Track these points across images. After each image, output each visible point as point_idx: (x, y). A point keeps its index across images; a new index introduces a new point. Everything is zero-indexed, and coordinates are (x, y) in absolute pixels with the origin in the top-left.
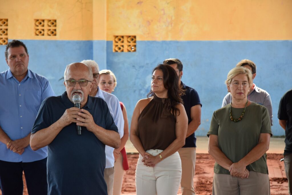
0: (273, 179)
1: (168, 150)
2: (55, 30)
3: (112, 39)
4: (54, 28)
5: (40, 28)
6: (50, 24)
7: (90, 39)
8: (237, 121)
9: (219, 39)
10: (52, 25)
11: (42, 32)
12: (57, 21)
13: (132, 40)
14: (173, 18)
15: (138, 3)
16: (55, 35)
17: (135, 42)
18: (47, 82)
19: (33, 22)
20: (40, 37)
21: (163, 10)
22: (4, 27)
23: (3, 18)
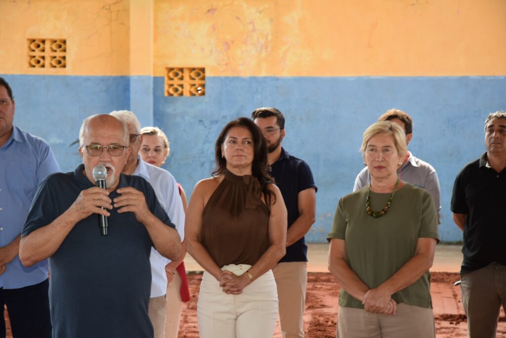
0: (441, 316)
1: (261, 264)
2: (64, 58)
3: (163, 73)
4: (62, 54)
5: (38, 53)
6: (54, 47)
7: (124, 74)
8: (378, 215)
9: (348, 73)
10: (58, 50)
11: (42, 61)
12: (67, 42)
13: (198, 75)
14: (270, 38)
15: (209, 11)
16: (64, 66)
17: (203, 78)
18: (47, 149)
19: (26, 44)
20: (38, 71)
21: (252, 23)
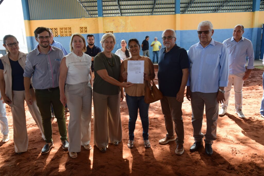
2: (87, 30)
4: (86, 30)
5: (82, 30)
7: (98, 33)
9: (140, 31)
12: (87, 28)
14: (125, 25)
15: (113, 20)
16: (87, 32)
19: (79, 28)
20: (82, 33)
21: (121, 22)
22: (70, 30)
23: (69, 27)
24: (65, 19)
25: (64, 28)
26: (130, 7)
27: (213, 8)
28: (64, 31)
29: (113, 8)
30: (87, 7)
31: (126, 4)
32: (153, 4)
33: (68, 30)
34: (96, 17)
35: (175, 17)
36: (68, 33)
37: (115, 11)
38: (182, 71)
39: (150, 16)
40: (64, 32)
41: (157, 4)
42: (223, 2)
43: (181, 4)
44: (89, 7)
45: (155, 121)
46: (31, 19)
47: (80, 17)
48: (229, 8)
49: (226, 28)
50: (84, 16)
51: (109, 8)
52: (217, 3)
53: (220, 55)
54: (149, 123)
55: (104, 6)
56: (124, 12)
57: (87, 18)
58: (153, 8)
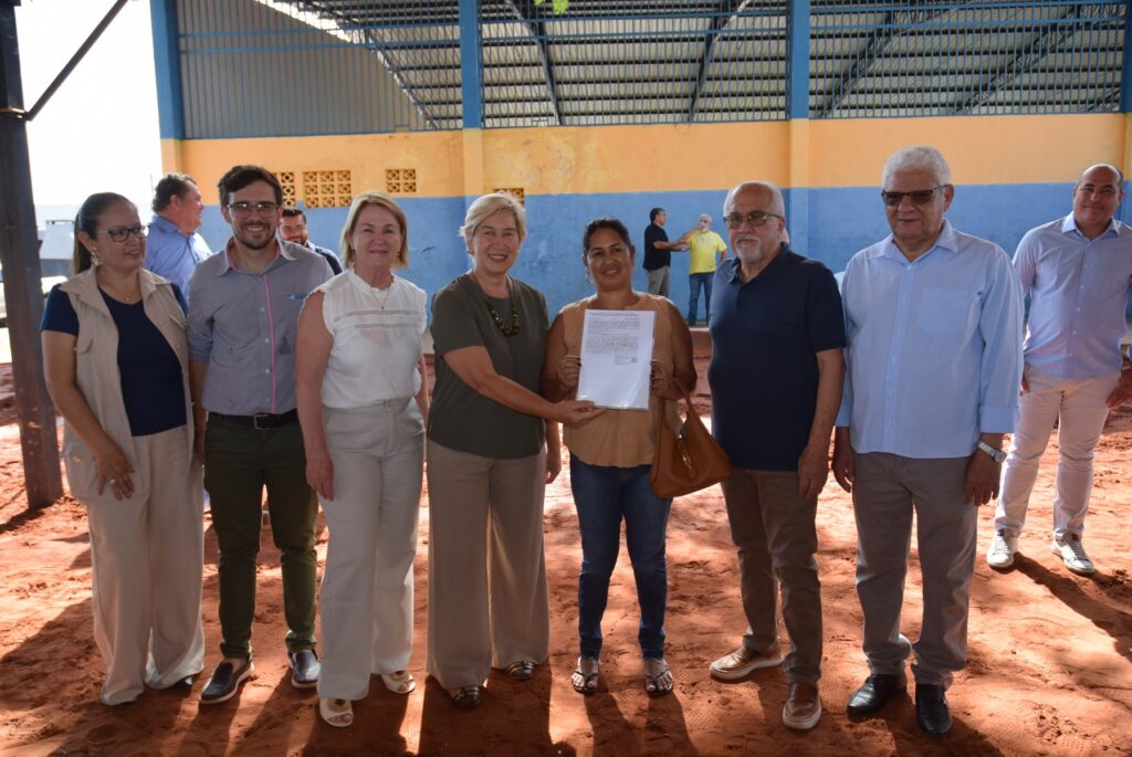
2: (414, 184)
4: (413, 181)
5: (394, 181)
6: (406, 176)
7: (461, 194)
10: (410, 178)
11: (397, 187)
12: (417, 172)
13: (519, 193)
14: (573, 163)
15: (525, 143)
16: (415, 190)
17: (523, 196)
19: (384, 174)
21: (559, 151)
22: (345, 182)
23: (343, 169)
24: (327, 134)
25: (323, 173)
26: (598, 90)
27: (951, 97)
28: (319, 183)
29: (528, 91)
30: (420, 87)
31: (582, 76)
32: (693, 79)
33: (336, 183)
34: (456, 129)
35: (788, 134)
36: (337, 195)
37: (536, 107)
38: (815, 359)
39: (679, 126)
40: (319, 189)
41: (709, 79)
42: (994, 72)
43: (812, 77)
44: (427, 87)
45: (693, 575)
46: (188, 134)
47: (391, 128)
48: (1017, 96)
49: (1005, 181)
50: (406, 122)
51: (510, 92)
52: (968, 77)
53: (979, 293)
54: (669, 583)
55: (488, 85)
56: (574, 110)
57: (418, 130)
58: (694, 96)
